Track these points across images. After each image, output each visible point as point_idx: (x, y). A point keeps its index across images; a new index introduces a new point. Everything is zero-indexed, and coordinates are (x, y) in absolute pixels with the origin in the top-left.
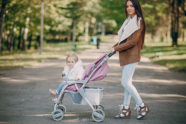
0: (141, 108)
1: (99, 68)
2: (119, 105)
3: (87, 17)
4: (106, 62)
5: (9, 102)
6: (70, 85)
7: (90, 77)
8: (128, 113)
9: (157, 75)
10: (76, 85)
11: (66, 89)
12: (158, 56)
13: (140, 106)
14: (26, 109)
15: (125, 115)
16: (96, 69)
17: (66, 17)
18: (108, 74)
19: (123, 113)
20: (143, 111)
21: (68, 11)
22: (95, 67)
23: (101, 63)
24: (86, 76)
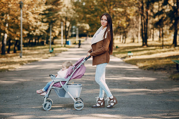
0: (111, 99)
1: (78, 69)
2: (96, 98)
3: (62, 21)
4: (83, 64)
5: (6, 99)
6: (56, 82)
7: (71, 76)
8: (102, 103)
9: (128, 73)
10: (61, 82)
11: (53, 86)
12: (130, 56)
13: (110, 98)
14: (23, 103)
15: (100, 105)
16: (76, 70)
17: (43, 22)
18: (85, 74)
19: (99, 103)
20: (112, 102)
21: (44, 16)
22: (75, 68)
23: (80, 65)
24: (69, 76)
